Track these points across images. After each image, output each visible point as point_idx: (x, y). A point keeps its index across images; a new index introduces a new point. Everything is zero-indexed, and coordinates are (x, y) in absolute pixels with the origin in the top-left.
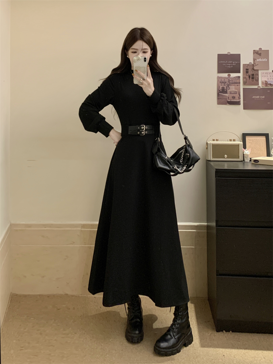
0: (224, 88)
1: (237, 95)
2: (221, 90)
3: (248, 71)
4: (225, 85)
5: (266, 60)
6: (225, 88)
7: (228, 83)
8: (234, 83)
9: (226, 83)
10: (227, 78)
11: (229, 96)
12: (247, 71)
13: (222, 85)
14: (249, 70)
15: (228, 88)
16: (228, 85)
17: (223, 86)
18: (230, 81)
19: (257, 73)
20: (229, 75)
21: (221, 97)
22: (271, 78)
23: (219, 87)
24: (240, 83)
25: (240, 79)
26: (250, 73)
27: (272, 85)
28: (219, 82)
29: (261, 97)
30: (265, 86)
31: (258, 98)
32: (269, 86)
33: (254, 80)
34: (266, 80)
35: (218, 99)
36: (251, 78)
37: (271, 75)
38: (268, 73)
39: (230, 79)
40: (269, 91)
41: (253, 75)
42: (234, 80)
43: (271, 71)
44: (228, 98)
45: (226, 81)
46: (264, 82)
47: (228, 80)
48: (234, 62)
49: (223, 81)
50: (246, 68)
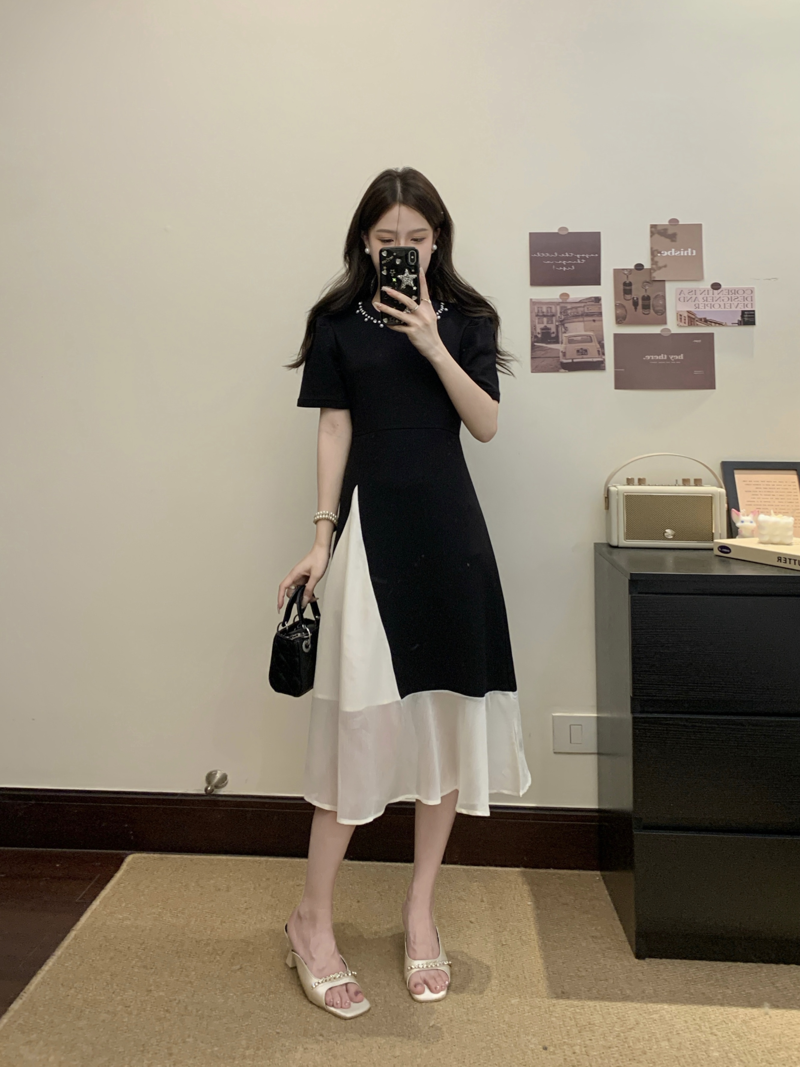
0: (549, 329)
1: (593, 344)
2: (540, 336)
3: (631, 290)
4: (552, 320)
5: (692, 253)
6: (553, 330)
7: (563, 317)
8: (581, 315)
9: (554, 316)
10: (559, 303)
11: (565, 348)
12: (628, 287)
13: (543, 323)
14: (633, 287)
16: (561, 321)
17: (546, 324)
18: (569, 312)
19: (660, 293)
20: (565, 295)
21: (539, 353)
22: (706, 303)
23: (535, 326)
24: (600, 314)
25: (601, 305)
26: (638, 293)
27: (709, 323)
28: (534, 315)
29: (671, 357)
30: (687, 325)
31: (661, 360)
32: (702, 326)
33: (652, 311)
34: (692, 309)
35: (532, 358)
36: (640, 307)
37: (707, 297)
38: (698, 293)
39: (569, 306)
40: (700, 341)
41: (646, 298)
42: (582, 309)
43: (706, 285)
44: (564, 356)
45: (556, 310)
46: (685, 314)
47: (561, 307)
48: (578, 256)
49: (544, 310)
50: (626, 278)
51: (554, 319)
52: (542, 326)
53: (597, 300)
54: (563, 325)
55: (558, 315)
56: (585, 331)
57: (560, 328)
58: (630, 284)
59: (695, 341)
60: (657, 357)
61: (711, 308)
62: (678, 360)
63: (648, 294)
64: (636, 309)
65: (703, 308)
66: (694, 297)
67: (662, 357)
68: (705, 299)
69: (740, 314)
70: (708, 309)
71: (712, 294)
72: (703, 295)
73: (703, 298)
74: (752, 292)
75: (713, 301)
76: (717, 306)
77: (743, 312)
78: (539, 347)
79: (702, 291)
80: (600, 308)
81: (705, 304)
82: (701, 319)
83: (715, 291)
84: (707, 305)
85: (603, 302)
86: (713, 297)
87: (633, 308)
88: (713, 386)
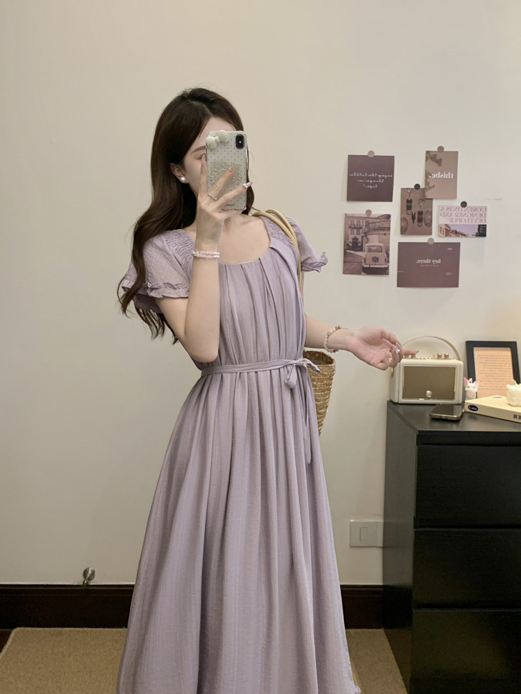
0: (357, 239)
1: (382, 253)
2: (351, 245)
3: (411, 206)
5: (451, 176)
6: (360, 240)
7: (366, 230)
8: (378, 229)
9: (361, 228)
10: (364, 218)
11: (366, 256)
12: (408, 203)
13: (353, 234)
14: (413, 203)
15: (365, 240)
16: (365, 233)
17: (355, 235)
18: (371, 225)
19: (430, 209)
20: (369, 212)
21: (349, 259)
22: (457, 218)
23: (348, 236)
24: (389, 229)
25: (390, 221)
26: (415, 209)
27: (458, 234)
28: (348, 226)
29: (433, 261)
30: (445, 236)
31: (429, 264)
32: (453, 237)
33: (423, 224)
34: (448, 223)
35: (344, 262)
36: (416, 220)
37: (458, 213)
38: (453, 209)
39: (371, 222)
40: (451, 249)
41: (420, 213)
42: (378, 224)
43: (458, 203)
44: (365, 261)
45: (363, 223)
46: (444, 227)
47: (366, 222)
48: (380, 176)
49: (355, 223)
50: (408, 197)
51: (361, 231)
52: (353, 236)
53: (388, 217)
54: (366, 236)
55: (364, 227)
56: (379, 242)
57: (364, 238)
58: (411, 201)
59: (449, 249)
60: (425, 261)
61: (460, 221)
62: (437, 264)
63: (422, 210)
64: (413, 222)
65: (456, 221)
66: (450, 213)
67: (428, 261)
68: (456, 214)
69: (477, 227)
70: (458, 223)
71: (461, 210)
72: (455, 212)
74: (486, 210)
75: (461, 216)
76: (463, 220)
77: (479, 225)
78: (350, 253)
79: (455, 208)
80: (390, 224)
82: (453, 231)
83: (463, 208)
85: (392, 219)
86: (461, 213)
87: (412, 221)
88: (457, 285)
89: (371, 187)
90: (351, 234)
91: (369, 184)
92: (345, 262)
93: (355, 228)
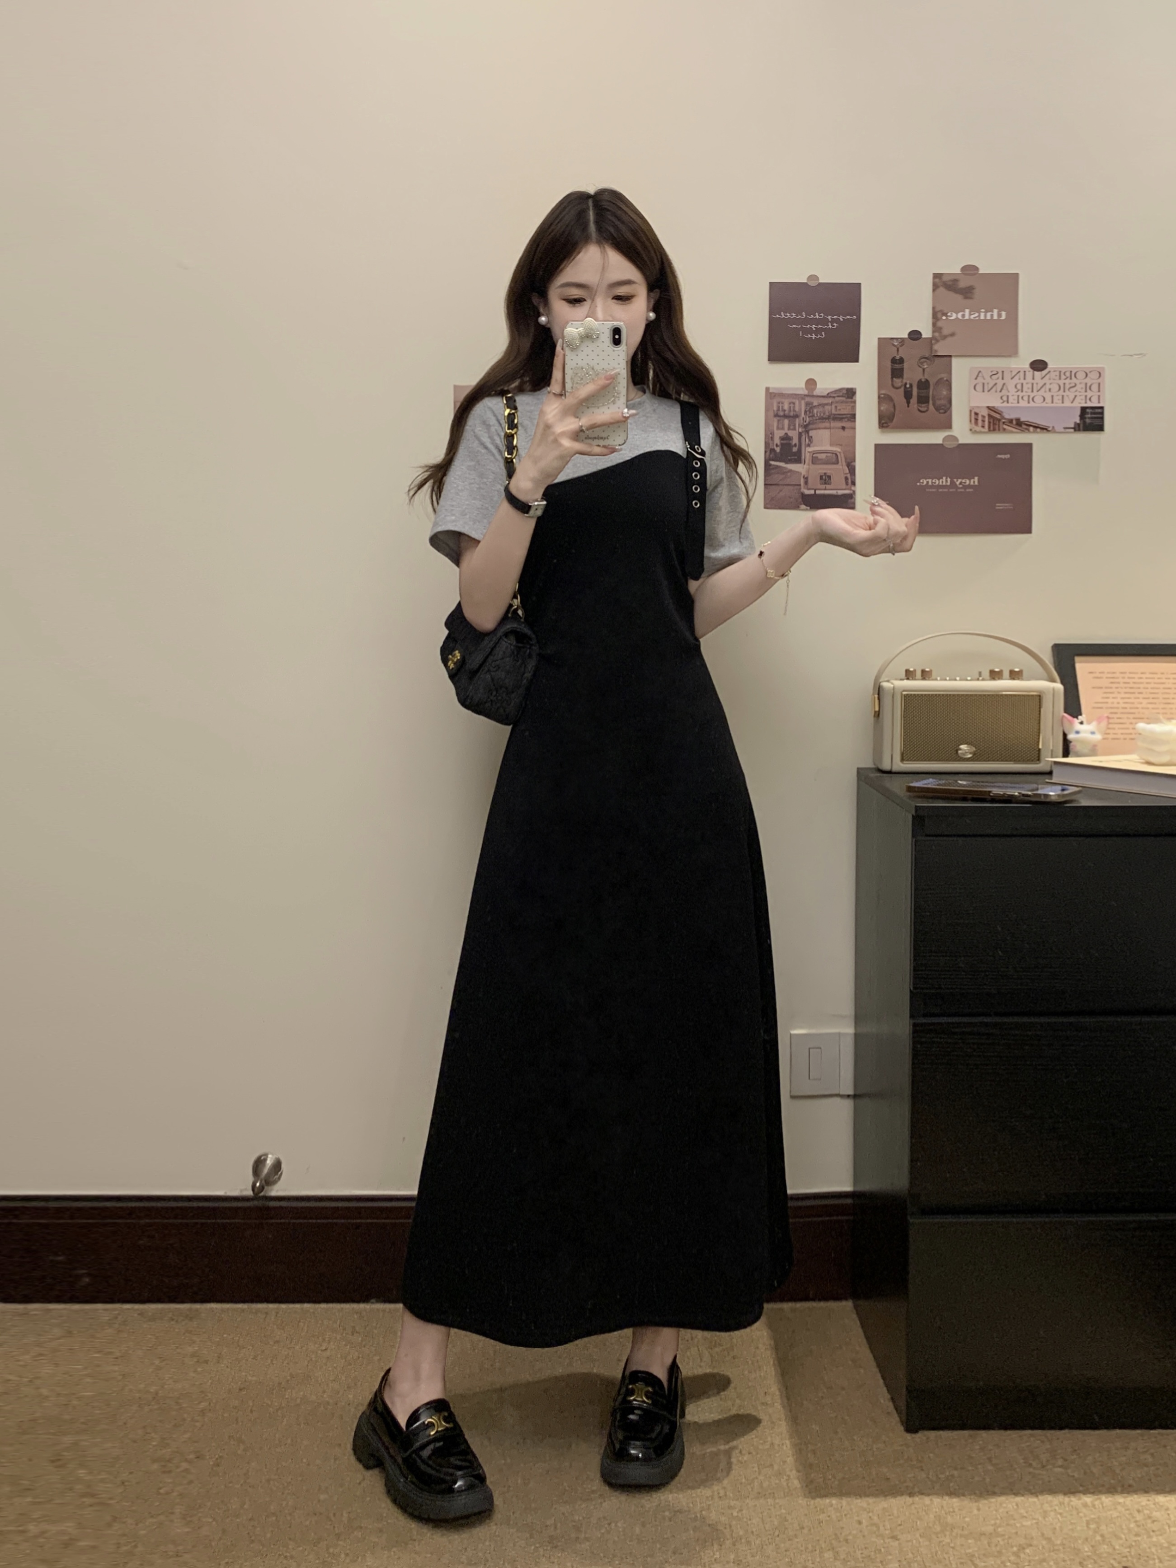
0: (792, 438)
1: (839, 466)
2: (778, 450)
3: (902, 370)
4: (795, 426)
5: (999, 315)
6: (795, 440)
7: (808, 420)
8: (828, 418)
9: (797, 416)
10: (802, 397)
11: (808, 471)
12: (897, 366)
13: (783, 428)
14: (906, 365)
15: (805, 440)
16: (806, 426)
17: (786, 431)
18: (815, 411)
19: (944, 376)
20: (811, 383)
21: (776, 478)
22: (1021, 394)
23: (772, 434)
24: (853, 417)
25: (855, 401)
26: (912, 376)
27: (1024, 426)
28: (771, 414)
29: (958, 481)
30: (989, 430)
31: (946, 487)
32: (1012, 432)
33: (931, 407)
34: (997, 404)
35: (767, 487)
36: (914, 400)
37: (1022, 384)
38: (1008, 375)
39: (815, 404)
40: (1007, 456)
41: (924, 385)
42: (829, 407)
43: (1023, 363)
44: (806, 483)
45: (800, 407)
46: (985, 412)
47: (807, 404)
48: (829, 317)
49: (786, 407)
50: (896, 355)
51: (798, 422)
53: (850, 393)
54: (807, 432)
55: (803, 415)
56: (832, 444)
57: (804, 437)
58: (901, 361)
59: (1003, 456)
60: (937, 482)
61: (1029, 403)
62: (976, 486)
63: (927, 377)
64: (908, 403)
65: (1016, 401)
66: (1000, 383)
67: (944, 481)
68: (1019, 387)
69: (1078, 412)
70: (1023, 403)
71: (1031, 377)
72: (1016, 381)
73: (1016, 386)
74: (1100, 375)
75: (1032, 391)
76: (1039, 399)
77: (1084, 408)
78: (777, 467)
79: (1014, 374)
80: (854, 407)
81: (1018, 396)
82: (1011, 421)
83: (1037, 373)
84: (1022, 398)
85: (859, 397)
86: (1033, 384)
87: (904, 400)
88: (1027, 529)
89: (814, 336)
90: (778, 428)
91: (810, 331)
92: (765, 485)
93: (785, 416)
